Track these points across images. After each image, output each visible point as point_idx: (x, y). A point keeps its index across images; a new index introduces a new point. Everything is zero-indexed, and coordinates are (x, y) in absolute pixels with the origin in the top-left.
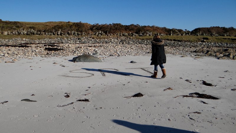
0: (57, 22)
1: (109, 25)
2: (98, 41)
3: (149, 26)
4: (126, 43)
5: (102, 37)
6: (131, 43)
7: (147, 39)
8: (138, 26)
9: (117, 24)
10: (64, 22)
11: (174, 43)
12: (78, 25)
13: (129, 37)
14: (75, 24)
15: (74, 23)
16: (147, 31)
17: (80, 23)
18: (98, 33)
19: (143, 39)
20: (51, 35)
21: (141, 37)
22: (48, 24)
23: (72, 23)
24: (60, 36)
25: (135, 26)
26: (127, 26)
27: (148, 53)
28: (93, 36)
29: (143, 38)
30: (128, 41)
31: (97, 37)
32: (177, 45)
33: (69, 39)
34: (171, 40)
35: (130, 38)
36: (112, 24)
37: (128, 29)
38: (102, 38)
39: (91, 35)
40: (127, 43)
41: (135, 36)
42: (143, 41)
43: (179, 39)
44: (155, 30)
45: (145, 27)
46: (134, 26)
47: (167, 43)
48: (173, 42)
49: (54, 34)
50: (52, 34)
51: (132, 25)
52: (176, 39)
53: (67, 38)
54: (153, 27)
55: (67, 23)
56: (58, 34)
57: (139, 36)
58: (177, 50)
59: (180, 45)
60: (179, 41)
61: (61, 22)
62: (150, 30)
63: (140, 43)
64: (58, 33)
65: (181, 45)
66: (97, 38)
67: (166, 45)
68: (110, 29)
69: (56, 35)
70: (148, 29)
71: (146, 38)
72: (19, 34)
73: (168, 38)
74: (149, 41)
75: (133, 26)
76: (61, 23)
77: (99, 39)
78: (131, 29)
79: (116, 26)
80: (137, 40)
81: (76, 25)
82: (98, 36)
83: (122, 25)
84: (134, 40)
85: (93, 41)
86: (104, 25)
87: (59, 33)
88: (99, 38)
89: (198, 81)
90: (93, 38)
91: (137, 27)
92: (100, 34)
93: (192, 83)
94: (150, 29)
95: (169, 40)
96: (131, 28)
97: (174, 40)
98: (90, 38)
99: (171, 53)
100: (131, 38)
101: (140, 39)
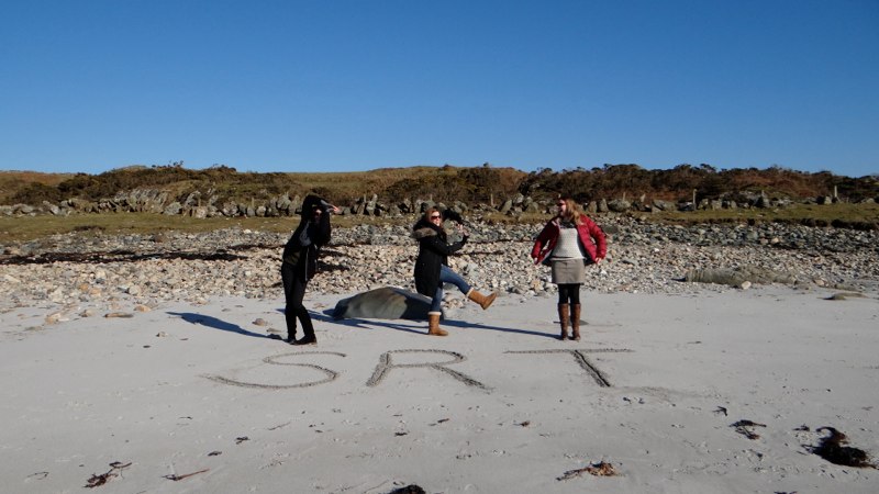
0: (407, 169)
1: (592, 172)
2: (503, 232)
3: (755, 169)
4: (616, 239)
5: (523, 216)
6: (639, 237)
7: (711, 221)
8: (709, 171)
9: (621, 166)
10: (430, 169)
11: (833, 236)
12: (476, 177)
13: (635, 214)
14: (467, 174)
15: (465, 170)
16: (743, 189)
17: (486, 169)
18: (513, 204)
19: (695, 223)
20: (343, 214)
21: (686, 216)
22: (376, 177)
23: (455, 168)
24: (373, 218)
25: (696, 171)
26: (661, 173)
27: (684, 280)
28: (490, 214)
29: (694, 217)
30: (627, 231)
31: (507, 219)
32: (846, 243)
33: (402, 229)
34: (822, 224)
35: (638, 220)
36: (601, 167)
37: (664, 186)
38: (524, 223)
39: (486, 210)
40: (621, 238)
41: (662, 209)
42: (694, 228)
43: (858, 219)
44: (781, 183)
45: (738, 172)
46: (691, 171)
47: (799, 237)
48: (829, 230)
49: (353, 212)
50: (348, 210)
51: (683, 168)
52: (847, 220)
53: (395, 224)
54: (771, 172)
55: (440, 169)
56: (366, 213)
57: (680, 209)
58: (834, 266)
59: (860, 245)
60: (859, 227)
61: (420, 169)
62: (759, 185)
63: (674, 240)
64: (369, 208)
65: (866, 246)
66: (504, 222)
67: (793, 244)
68: (594, 186)
69: (361, 215)
70: (750, 181)
71: (707, 217)
72: (242, 214)
73: (810, 216)
74: (717, 230)
75: (685, 174)
76: (420, 171)
77: (510, 227)
78: (678, 185)
79: (618, 176)
80: (666, 224)
81: (468, 177)
82: (509, 213)
83: (643, 171)
84: (654, 226)
85: (486, 233)
86: (570, 173)
87: (371, 208)
88: (512, 222)
89: (806, 429)
90: (490, 223)
91: (701, 175)
92: (518, 205)
93: (757, 441)
94: (759, 180)
95: (810, 225)
96: (678, 180)
97: (837, 224)
98: (480, 221)
99: (784, 282)
100: (644, 218)
101: (681, 222)
